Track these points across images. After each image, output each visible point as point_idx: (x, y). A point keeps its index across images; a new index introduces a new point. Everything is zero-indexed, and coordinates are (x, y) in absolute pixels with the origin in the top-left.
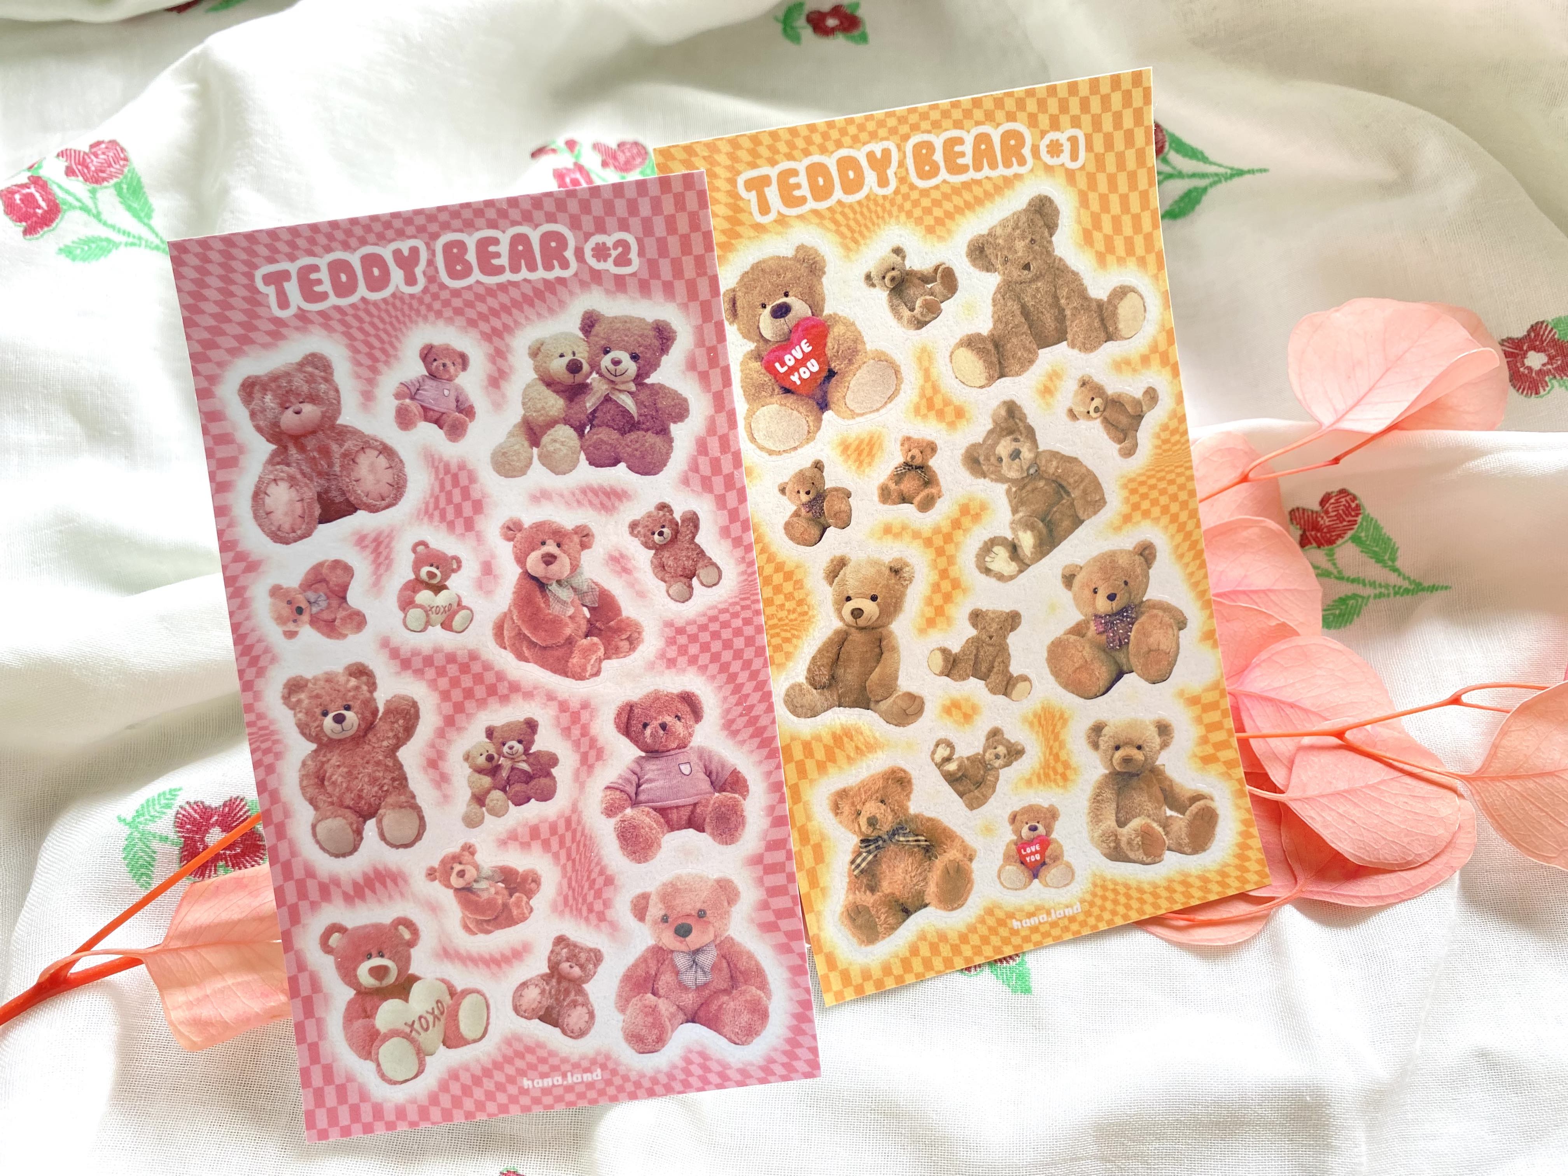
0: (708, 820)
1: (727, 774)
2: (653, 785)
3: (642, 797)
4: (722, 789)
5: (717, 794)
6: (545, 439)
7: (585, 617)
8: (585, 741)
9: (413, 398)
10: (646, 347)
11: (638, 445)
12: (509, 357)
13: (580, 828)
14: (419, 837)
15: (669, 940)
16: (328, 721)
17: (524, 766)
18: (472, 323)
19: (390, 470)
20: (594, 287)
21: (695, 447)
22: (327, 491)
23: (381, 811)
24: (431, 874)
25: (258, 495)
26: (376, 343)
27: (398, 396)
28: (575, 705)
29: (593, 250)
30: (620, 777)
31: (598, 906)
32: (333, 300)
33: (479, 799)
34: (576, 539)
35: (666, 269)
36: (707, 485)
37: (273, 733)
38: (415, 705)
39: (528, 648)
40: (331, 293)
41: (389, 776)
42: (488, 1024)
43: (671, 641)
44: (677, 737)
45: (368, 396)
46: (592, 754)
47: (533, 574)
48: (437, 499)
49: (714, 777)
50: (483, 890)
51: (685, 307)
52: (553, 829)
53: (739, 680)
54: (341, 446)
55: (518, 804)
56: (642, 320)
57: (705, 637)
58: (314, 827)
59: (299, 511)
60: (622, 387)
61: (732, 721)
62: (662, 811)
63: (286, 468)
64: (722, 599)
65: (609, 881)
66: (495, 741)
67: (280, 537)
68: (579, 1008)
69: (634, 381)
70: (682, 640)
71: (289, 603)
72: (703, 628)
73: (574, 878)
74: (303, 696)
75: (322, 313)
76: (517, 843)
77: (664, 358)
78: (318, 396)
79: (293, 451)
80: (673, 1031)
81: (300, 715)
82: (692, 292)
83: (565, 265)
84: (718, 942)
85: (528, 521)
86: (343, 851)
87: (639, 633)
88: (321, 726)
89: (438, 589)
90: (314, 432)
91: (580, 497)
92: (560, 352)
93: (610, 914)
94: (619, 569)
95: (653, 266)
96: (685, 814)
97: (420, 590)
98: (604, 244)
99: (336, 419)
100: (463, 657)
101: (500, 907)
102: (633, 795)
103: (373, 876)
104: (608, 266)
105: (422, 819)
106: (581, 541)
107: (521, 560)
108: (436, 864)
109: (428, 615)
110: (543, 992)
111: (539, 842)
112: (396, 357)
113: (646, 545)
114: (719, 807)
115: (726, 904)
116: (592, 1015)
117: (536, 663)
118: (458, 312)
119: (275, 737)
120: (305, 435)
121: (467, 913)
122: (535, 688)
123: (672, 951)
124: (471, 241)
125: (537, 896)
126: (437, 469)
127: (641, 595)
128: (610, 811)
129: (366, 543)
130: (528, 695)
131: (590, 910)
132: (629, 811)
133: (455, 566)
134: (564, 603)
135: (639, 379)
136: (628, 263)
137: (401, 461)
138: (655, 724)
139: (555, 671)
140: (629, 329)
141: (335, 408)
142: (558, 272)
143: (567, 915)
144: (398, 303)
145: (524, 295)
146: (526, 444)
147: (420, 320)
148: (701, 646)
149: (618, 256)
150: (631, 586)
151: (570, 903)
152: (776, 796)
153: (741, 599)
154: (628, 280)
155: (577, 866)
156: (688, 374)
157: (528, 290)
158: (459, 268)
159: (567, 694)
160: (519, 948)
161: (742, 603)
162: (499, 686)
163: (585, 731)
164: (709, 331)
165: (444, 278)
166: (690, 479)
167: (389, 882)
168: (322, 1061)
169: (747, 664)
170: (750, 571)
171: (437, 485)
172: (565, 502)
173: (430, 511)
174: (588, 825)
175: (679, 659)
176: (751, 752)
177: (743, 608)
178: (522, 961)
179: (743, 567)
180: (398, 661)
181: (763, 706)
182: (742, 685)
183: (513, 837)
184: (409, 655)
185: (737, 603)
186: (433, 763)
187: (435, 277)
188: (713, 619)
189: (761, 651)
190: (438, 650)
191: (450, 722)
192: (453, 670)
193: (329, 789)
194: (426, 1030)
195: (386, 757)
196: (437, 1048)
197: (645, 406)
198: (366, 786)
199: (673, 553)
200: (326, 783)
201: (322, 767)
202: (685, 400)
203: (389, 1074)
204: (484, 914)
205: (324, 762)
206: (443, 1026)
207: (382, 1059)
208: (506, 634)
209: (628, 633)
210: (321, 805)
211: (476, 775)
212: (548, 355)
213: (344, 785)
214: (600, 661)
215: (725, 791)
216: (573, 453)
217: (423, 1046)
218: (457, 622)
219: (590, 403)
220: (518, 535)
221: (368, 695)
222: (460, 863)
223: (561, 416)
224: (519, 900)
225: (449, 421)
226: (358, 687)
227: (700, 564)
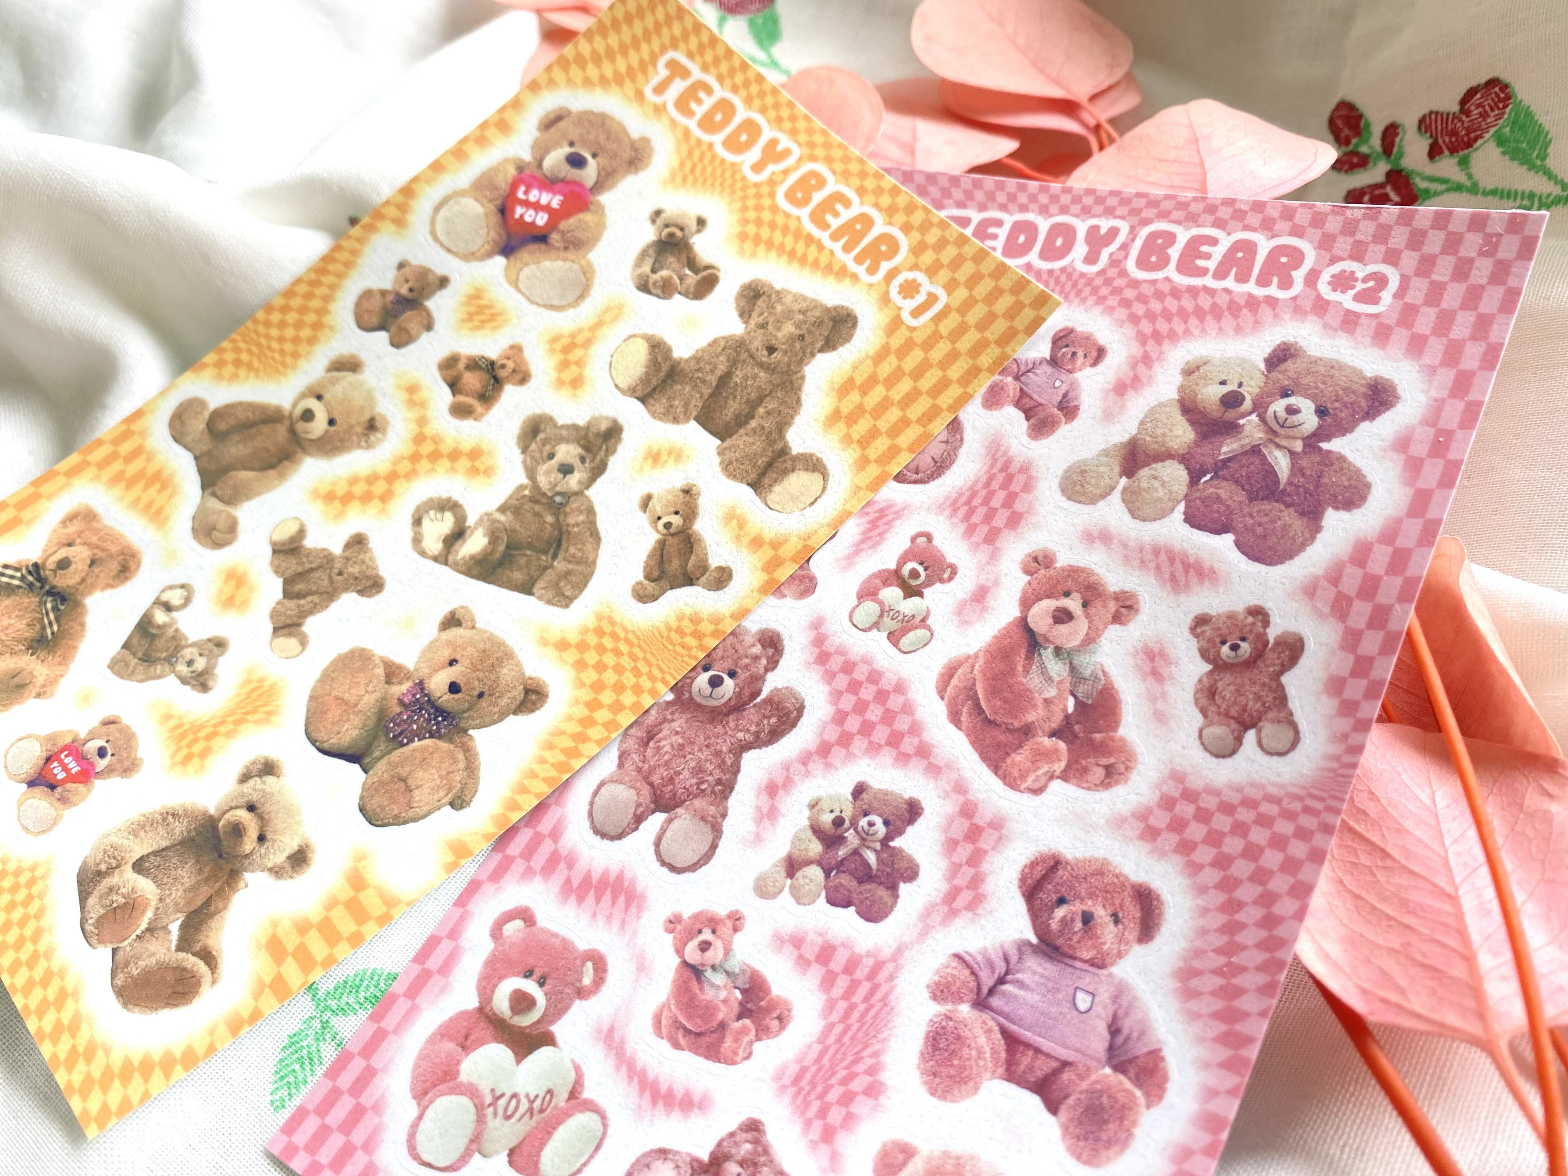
0: (1071, 1101)
1: (1141, 1049)
2: (1021, 993)
4: (1120, 1068)
5: (1108, 1070)
6: (1144, 472)
7: (1065, 709)
8: (969, 872)
9: (1017, 378)
10: (1345, 405)
11: (1265, 519)
12: (1157, 367)
13: (885, 988)
14: (693, 867)
16: (703, 678)
17: (871, 857)
18: (1134, 319)
19: (944, 446)
20: (1312, 318)
21: (1349, 549)
24: (673, 923)
27: (1002, 371)
28: (984, 816)
29: (1333, 276)
30: (984, 952)
31: (836, 1115)
32: (996, 258)
33: (792, 866)
34: (1113, 606)
35: (1426, 320)
36: (1340, 607)
38: (801, 709)
39: (970, 714)
40: (999, 253)
41: (717, 775)
42: (579, 1170)
43: (1167, 803)
44: (1098, 947)
46: (966, 896)
47: (1032, 625)
48: (973, 495)
49: (1120, 1040)
50: (713, 985)
51: (1432, 370)
53: (1241, 917)
55: (832, 902)
56: (1358, 372)
57: (1222, 823)
58: (602, 784)
60: (1284, 443)
61: (1196, 973)
62: (1012, 1041)
64: (1279, 780)
65: (874, 1091)
66: (859, 803)
69: (1304, 439)
70: (1186, 810)
72: (1227, 808)
73: (831, 1052)
76: (796, 953)
77: (1365, 426)
82: (1452, 354)
83: (1286, 285)
85: (1063, 560)
86: (606, 830)
87: (1127, 768)
88: (693, 680)
89: (911, 592)
91: (1149, 556)
92: (1224, 377)
93: (846, 1143)
94: (1148, 669)
95: (1408, 314)
96: (1043, 1067)
97: (891, 585)
98: (1353, 273)
100: (887, 682)
101: (714, 1024)
102: (985, 990)
103: (611, 880)
104: (1347, 300)
105: (714, 847)
106: (1117, 611)
107: (1026, 603)
108: (686, 914)
109: (881, 616)
111: (823, 970)
113: (1204, 654)
114: (1101, 1093)
117: (968, 735)
118: (1125, 303)
121: (673, 1002)
122: (948, 766)
124: (1183, 236)
125: (770, 1042)
126: (995, 461)
127: (1160, 718)
128: (941, 991)
129: (869, 509)
130: (934, 770)
131: (823, 1113)
132: (965, 1009)
133: (946, 576)
134: (1050, 679)
135: (1312, 441)
136: (1376, 301)
137: (962, 440)
138: (1077, 907)
139: (985, 757)
140: (1332, 377)
142: (1273, 290)
143: (787, 1099)
144: (1063, 279)
145: (1214, 305)
146: (1117, 469)
148: (1209, 833)
149: (1365, 290)
150: (1153, 699)
151: (803, 1083)
152: (1205, 1138)
153: (1311, 796)
154: (1364, 321)
155: (846, 1040)
156: (1391, 454)
157: (1222, 300)
158: (1153, 259)
159: (981, 796)
160: (696, 1098)
161: (1310, 802)
162: (907, 739)
163: (976, 859)
164: (1454, 410)
165: (1131, 265)
166: (1319, 592)
167: (622, 899)
168: (373, 1062)
169: (1267, 899)
170: (1347, 759)
171: (984, 479)
172: (1126, 556)
173: (959, 504)
174: (899, 989)
175: (1165, 835)
176: (1201, 1040)
177: (1307, 810)
178: (686, 1117)
179: (1337, 749)
180: (817, 651)
181: (1261, 979)
182: (1242, 926)
183: (797, 942)
184: (833, 650)
185: (1300, 799)
186: (772, 789)
187: (1120, 261)
188: (1250, 803)
189: (1302, 891)
190: (866, 661)
191: (824, 750)
192: (867, 693)
193: (649, 752)
194: (508, 1118)
195: (730, 751)
196: (497, 1152)
197: (1303, 475)
198: (686, 772)
199: (1239, 681)
200: (652, 744)
201: (661, 724)
202: (1368, 486)
203: (420, 1138)
204: (690, 1018)
205: (665, 720)
206: (528, 1128)
207: (430, 1113)
208: (954, 681)
209: (1112, 760)
210: (628, 764)
211: (809, 833)
212: (1205, 378)
213: (666, 757)
214: (1052, 777)
215: (1124, 1072)
216: (1170, 500)
217: (486, 1136)
218: (906, 641)
219: (1228, 447)
220: (1042, 572)
221: (762, 671)
222: (714, 932)
223: (1182, 452)
224: (744, 1031)
225: (1041, 415)
226: (756, 658)
227: (1271, 715)
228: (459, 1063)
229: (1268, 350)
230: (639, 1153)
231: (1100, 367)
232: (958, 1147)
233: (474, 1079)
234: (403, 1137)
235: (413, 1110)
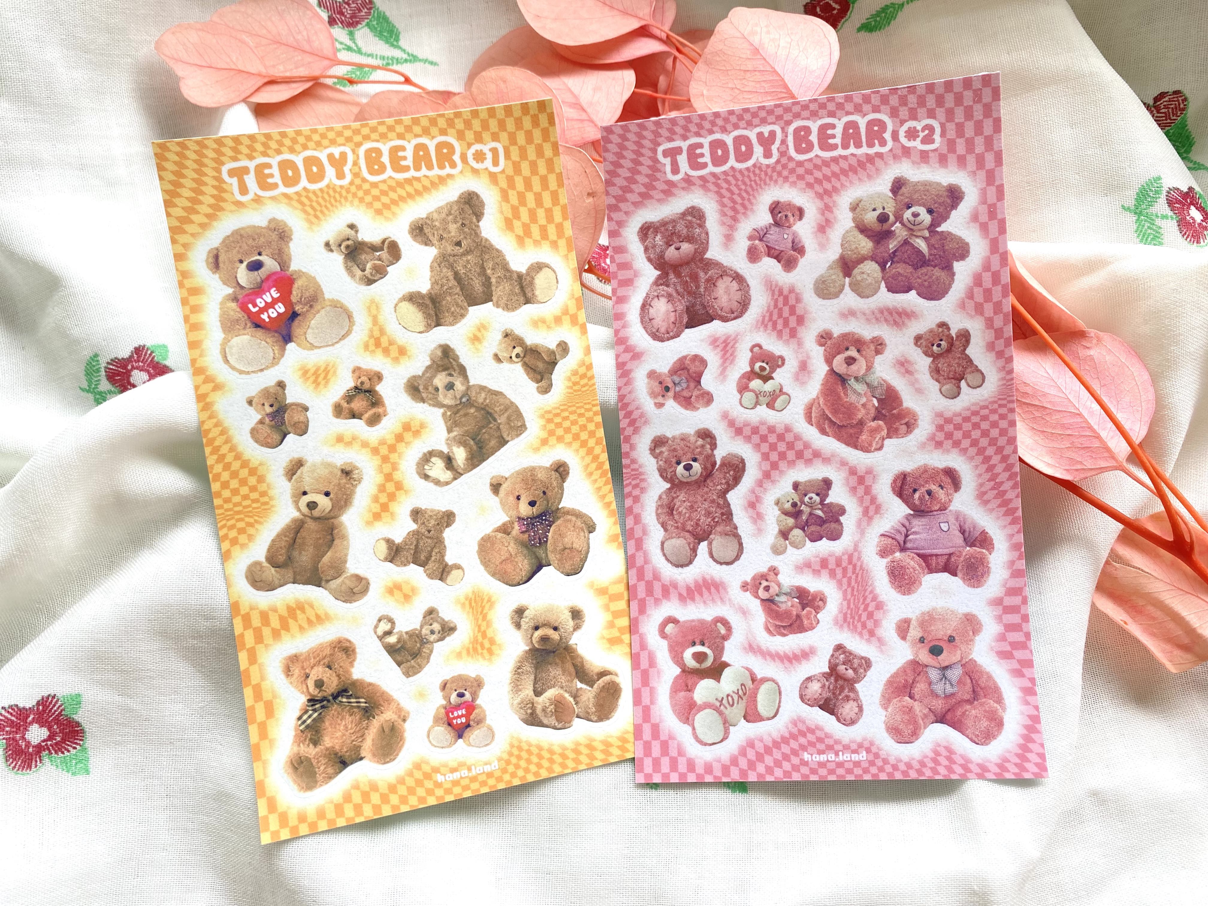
0: (960, 567)
1: (977, 533)
2: (918, 536)
3: (909, 545)
4: (972, 545)
5: (968, 548)
6: (856, 271)
7: (874, 405)
8: (867, 498)
9: (761, 240)
10: (940, 204)
11: (927, 277)
12: (835, 210)
13: (859, 564)
14: (738, 558)
15: (924, 657)
16: (680, 469)
17: (819, 513)
18: (810, 186)
19: (740, 292)
20: (904, 159)
21: (972, 279)
22: (693, 306)
23: (712, 536)
24: (745, 587)
25: (645, 306)
26: (739, 200)
27: (750, 238)
28: (861, 471)
29: (906, 132)
30: (893, 528)
31: (870, 624)
32: (711, 168)
33: (784, 534)
34: (872, 347)
35: (961, 147)
36: (979, 309)
37: (641, 474)
38: (743, 461)
39: (830, 427)
40: (710, 164)
41: (719, 511)
42: (779, 707)
43: (940, 428)
44: (939, 502)
45: (729, 238)
46: (872, 508)
47: (837, 371)
48: (771, 315)
49: (967, 534)
50: (782, 602)
51: (974, 173)
52: (839, 562)
53: (992, 462)
54: (706, 273)
55: (813, 541)
56: (939, 184)
57: (967, 426)
58: (663, 544)
59: (673, 319)
60: (919, 234)
61: (984, 493)
62: (924, 557)
63: (665, 288)
64: (983, 398)
65: (880, 606)
66: (799, 492)
67: (657, 336)
68: (851, 702)
69: (928, 229)
71: (661, 383)
72: (966, 419)
73: (852, 601)
74: (664, 449)
75: (702, 178)
76: (810, 570)
77: (954, 213)
78: (693, 237)
79: (672, 276)
80: (925, 728)
81: (661, 463)
82: (980, 162)
83: (883, 143)
84: (963, 662)
85: (837, 332)
86: (681, 563)
87: (915, 420)
88: (675, 471)
89: (766, 379)
90: (688, 263)
91: (879, 316)
92: (874, 207)
93: (880, 632)
94: (903, 370)
95: (951, 145)
96: (942, 561)
97: (753, 379)
98: (915, 128)
99: (704, 254)
100: (780, 429)
101: (794, 617)
102: (902, 543)
103: (701, 583)
104: (917, 144)
105: (741, 544)
106: (876, 348)
107: (829, 361)
108: (749, 580)
109: (757, 397)
110: (823, 686)
111: (827, 570)
112: (752, 210)
113: (926, 354)
114: (970, 558)
115: (971, 633)
116: (860, 708)
117: (834, 437)
118: (801, 177)
119: (643, 477)
120: (681, 265)
121: (769, 619)
122: (833, 456)
123: (927, 666)
124: (814, 126)
125: (823, 611)
126: (773, 291)
127: (919, 391)
128: (883, 553)
129: (718, 343)
130: (827, 460)
131: (864, 626)
132: (898, 555)
133: (780, 363)
134: (859, 394)
135: (932, 228)
136: (932, 142)
137: (748, 285)
138: (923, 490)
139: (848, 444)
140: (928, 191)
141: (704, 246)
142: (877, 149)
143: (846, 629)
144: (757, 171)
145: (850, 166)
146: (841, 275)
147: (772, 183)
148: (964, 433)
149: (925, 136)
150: (912, 384)
151: (848, 620)
152: (1016, 554)
153: (1000, 399)
154: (931, 155)
155: (855, 593)
156: (972, 224)
157: (853, 161)
158: (804, 145)
159: (856, 462)
160: (807, 650)
161: (1000, 402)
162: (805, 452)
163: (868, 490)
164: (992, 192)
165: (792, 152)
166: (966, 305)
167: (713, 590)
168: (653, 721)
169: (1000, 450)
170: (1008, 377)
171: (772, 303)
172: (867, 319)
173: (766, 322)
174: (865, 561)
175: (945, 442)
176: (998, 518)
177: (1000, 406)
178: (808, 660)
179: (1002, 374)
180: (733, 429)
181: (1010, 483)
182: (994, 466)
183: (807, 565)
184: (741, 425)
185: (995, 402)
186: (753, 505)
187: (785, 152)
188: (975, 413)
189: (1012, 441)
190: (762, 423)
191: (767, 475)
192: (772, 439)
193: (676, 517)
194: (732, 705)
195: (719, 497)
196: (739, 721)
197: (935, 248)
198: (702, 517)
199: (947, 360)
200: (675, 512)
201: (672, 501)
202: (967, 244)
203: (701, 737)
204: (782, 621)
205: (673, 498)
206: (744, 704)
207: (696, 725)
208: (813, 415)
209: (907, 420)
210: (669, 527)
211: (783, 517)
212: (864, 210)
213: (687, 515)
214: (883, 439)
215: (975, 546)
216: (876, 282)
217: (728, 718)
218: (778, 404)
219: (892, 245)
220: (829, 342)
221: (710, 452)
222: (767, 580)
223: (870, 255)
224: (809, 613)
225: (785, 257)
226: (703, 446)
227: (969, 370)
228: (692, 698)
229: (890, 185)
230: (799, 685)
231: (804, 220)
232: (925, 609)
233: (704, 700)
234: (693, 741)
235: (688, 729)
